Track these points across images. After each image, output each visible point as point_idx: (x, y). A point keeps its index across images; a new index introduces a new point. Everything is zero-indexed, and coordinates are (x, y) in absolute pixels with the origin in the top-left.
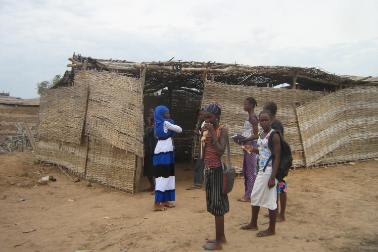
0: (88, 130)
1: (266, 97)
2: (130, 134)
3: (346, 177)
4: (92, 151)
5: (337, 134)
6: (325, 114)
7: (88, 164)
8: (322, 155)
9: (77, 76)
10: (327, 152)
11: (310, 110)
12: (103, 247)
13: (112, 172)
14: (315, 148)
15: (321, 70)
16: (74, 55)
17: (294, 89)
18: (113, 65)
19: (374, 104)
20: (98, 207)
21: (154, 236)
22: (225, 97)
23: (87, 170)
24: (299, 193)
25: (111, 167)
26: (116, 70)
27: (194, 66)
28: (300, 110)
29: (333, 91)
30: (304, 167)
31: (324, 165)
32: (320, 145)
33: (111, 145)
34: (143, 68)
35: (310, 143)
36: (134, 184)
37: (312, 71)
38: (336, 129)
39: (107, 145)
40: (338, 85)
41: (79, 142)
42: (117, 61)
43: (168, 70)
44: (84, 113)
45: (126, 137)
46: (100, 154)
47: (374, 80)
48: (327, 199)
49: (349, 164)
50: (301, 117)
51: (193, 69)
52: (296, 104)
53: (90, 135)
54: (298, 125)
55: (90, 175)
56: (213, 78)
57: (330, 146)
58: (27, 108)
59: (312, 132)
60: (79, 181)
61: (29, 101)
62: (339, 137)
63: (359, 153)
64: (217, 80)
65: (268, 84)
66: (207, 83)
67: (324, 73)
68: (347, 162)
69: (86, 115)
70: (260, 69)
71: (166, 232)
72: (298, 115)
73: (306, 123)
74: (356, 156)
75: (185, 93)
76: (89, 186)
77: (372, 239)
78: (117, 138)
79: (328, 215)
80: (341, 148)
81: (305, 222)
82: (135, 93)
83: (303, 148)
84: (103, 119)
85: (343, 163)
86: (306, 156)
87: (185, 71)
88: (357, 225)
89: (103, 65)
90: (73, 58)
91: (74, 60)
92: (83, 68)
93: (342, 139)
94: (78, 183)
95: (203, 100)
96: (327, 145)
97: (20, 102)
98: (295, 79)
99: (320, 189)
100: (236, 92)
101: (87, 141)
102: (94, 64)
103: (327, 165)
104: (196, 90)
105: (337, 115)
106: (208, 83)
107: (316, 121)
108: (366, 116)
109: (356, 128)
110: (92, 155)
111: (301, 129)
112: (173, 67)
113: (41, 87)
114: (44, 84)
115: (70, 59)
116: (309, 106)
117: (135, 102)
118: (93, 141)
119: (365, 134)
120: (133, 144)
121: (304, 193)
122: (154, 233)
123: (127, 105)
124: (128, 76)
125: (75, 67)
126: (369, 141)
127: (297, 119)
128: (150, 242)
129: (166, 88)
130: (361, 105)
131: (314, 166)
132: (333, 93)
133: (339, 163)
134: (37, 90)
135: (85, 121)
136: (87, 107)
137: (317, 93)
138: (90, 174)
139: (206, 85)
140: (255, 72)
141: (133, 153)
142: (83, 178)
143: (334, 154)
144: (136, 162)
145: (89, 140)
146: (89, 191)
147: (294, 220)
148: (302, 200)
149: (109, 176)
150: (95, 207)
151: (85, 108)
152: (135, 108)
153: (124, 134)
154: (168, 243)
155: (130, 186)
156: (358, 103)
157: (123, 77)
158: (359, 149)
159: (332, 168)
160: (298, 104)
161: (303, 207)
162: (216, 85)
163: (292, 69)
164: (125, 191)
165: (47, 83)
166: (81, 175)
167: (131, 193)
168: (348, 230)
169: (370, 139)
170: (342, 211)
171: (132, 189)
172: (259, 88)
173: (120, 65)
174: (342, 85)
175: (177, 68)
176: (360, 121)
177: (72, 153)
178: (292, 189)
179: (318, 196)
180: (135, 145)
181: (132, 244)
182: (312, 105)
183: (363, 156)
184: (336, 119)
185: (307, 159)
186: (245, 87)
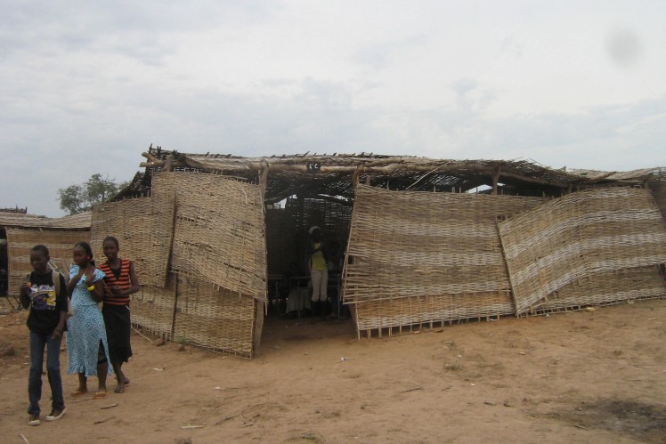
0: (176, 265)
1: (452, 207)
2: (245, 267)
3: (576, 328)
4: (183, 296)
5: (566, 263)
6: (546, 232)
7: (177, 317)
8: (541, 296)
9: (156, 180)
10: (550, 292)
11: (520, 226)
12: (219, 421)
13: (216, 327)
14: (529, 286)
15: (536, 164)
16: (151, 148)
17: (494, 195)
18: (212, 164)
19: (625, 215)
20: (201, 376)
21: (289, 407)
22: (387, 209)
23: (176, 327)
24: (500, 349)
25: (216, 319)
26: (220, 171)
27: (339, 164)
28: (505, 227)
29: (558, 195)
30: (513, 315)
31: (546, 312)
32: (537, 281)
33: (216, 285)
34: (262, 169)
35: (521, 278)
36: (253, 342)
37: (522, 166)
38: (563, 256)
39: (209, 285)
40: (566, 186)
41: (163, 284)
42: (216, 156)
43: (300, 170)
44: (169, 239)
45: (240, 272)
46: (197, 301)
47: (625, 177)
48: (539, 357)
49: (587, 311)
50: (506, 237)
51: (337, 167)
52: (499, 218)
53: (180, 273)
54: (503, 250)
55: (181, 334)
56: (368, 181)
57: (554, 282)
58: (58, 233)
59: (524, 260)
60: (163, 344)
61: (61, 222)
62: (568, 268)
63: (603, 293)
64: (374, 184)
65: (453, 189)
66: (360, 188)
67: (540, 168)
68: (583, 307)
69: (172, 241)
70: (440, 165)
71: (306, 401)
72: (502, 234)
73: (515, 247)
74: (597, 298)
75: (325, 204)
76: (182, 349)
77: (592, 402)
78: (225, 275)
79: (538, 377)
80: (572, 286)
81: (503, 387)
82: (251, 207)
83: (511, 286)
84: (202, 246)
85: (576, 308)
86: (516, 297)
87: (326, 171)
88: (576, 387)
89: (196, 162)
90: (149, 152)
91: (150, 155)
92: (165, 167)
93: (574, 270)
94: (163, 347)
95: (353, 215)
96: (549, 279)
97: (46, 223)
98: (496, 179)
99: (532, 343)
100: (403, 201)
101: (175, 282)
102: (181, 162)
103: (550, 311)
104: (343, 198)
105: (566, 233)
106: (362, 189)
107: (530, 244)
108: (613, 234)
109: (597, 253)
110: (183, 303)
111: (508, 256)
112: (308, 166)
113: (68, 197)
114: (72, 190)
115: (144, 155)
116: (519, 221)
117: (252, 220)
118: (184, 281)
119: (612, 263)
120: (250, 282)
121: (507, 350)
122: (289, 403)
123: (240, 225)
124: (240, 180)
125: (152, 166)
126: (617, 273)
127: (500, 241)
128: (282, 413)
129: (294, 197)
130: (604, 217)
131: (530, 314)
132: (557, 199)
133: (569, 309)
134: (60, 201)
135: (171, 251)
136: (174, 229)
137: (531, 200)
138: (179, 333)
139: (357, 192)
140: (434, 169)
141: (250, 297)
142: (168, 340)
143: (560, 294)
144: (256, 310)
145: (178, 280)
146: (183, 357)
147: (488, 384)
148: (503, 360)
149: (212, 333)
150: (197, 376)
151: (171, 231)
152: (253, 229)
153: (236, 268)
154: (309, 414)
155: (247, 346)
156: (598, 214)
157: (232, 183)
158: (601, 286)
159: (558, 316)
160: (501, 218)
161: (503, 368)
162: (372, 191)
163: (491, 163)
164: (238, 354)
165: (77, 188)
166: (166, 336)
167: (249, 357)
168: (562, 394)
169: (619, 270)
170: (559, 371)
171: (249, 350)
172: (439, 194)
173: (221, 162)
174: (571, 186)
175: (313, 167)
176: (601, 242)
177: (150, 302)
178: (490, 345)
179: (528, 353)
180: (254, 283)
181: (259, 416)
182: (524, 219)
183: (608, 297)
184: (562, 240)
185: (517, 302)
186: (418, 194)
